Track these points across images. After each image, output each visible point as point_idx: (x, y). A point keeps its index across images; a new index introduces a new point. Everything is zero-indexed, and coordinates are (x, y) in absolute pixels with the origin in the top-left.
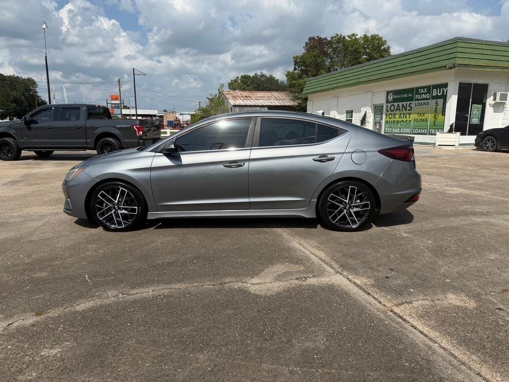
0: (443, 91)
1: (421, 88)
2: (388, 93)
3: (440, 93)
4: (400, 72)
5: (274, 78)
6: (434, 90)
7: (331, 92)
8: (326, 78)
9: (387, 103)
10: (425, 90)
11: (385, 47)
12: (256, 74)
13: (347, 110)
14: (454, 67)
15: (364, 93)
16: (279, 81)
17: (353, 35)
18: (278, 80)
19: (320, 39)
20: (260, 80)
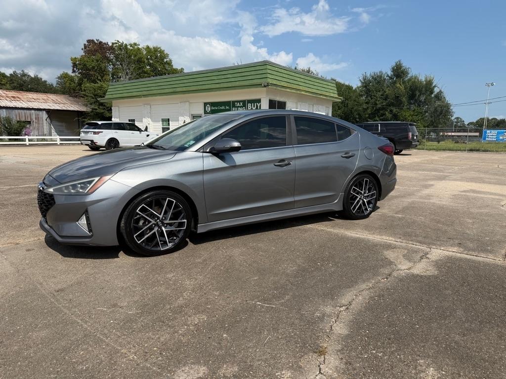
0: (257, 106)
1: (237, 102)
2: (205, 104)
3: (254, 107)
4: (218, 86)
5: (41, 79)
6: (249, 104)
7: (143, 99)
8: (134, 84)
9: (205, 113)
10: (241, 103)
11: (167, 60)
12: (14, 72)
13: (163, 118)
14: (268, 85)
15: (181, 102)
16: (47, 83)
17: (135, 44)
18: (45, 81)
19: (101, 43)
20: (21, 79)
